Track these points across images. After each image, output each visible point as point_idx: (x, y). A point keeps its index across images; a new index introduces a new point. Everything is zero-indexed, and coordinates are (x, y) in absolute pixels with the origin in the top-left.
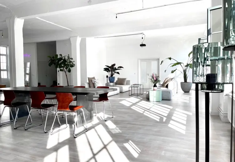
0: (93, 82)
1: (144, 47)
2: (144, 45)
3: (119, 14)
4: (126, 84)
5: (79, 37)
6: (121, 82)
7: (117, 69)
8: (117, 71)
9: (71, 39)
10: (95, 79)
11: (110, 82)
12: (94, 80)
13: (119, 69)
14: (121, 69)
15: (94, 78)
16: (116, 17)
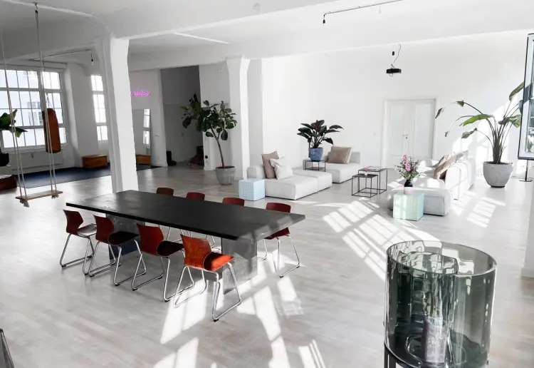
0: (272, 164)
1: (396, 75)
2: (397, 71)
3: (330, 13)
4: (350, 162)
5: (246, 58)
6: (338, 157)
7: (329, 131)
8: (327, 136)
9: (228, 62)
10: (278, 158)
11: (313, 161)
12: (274, 160)
13: (334, 131)
14: (338, 129)
15: (275, 155)
16: (324, 22)
